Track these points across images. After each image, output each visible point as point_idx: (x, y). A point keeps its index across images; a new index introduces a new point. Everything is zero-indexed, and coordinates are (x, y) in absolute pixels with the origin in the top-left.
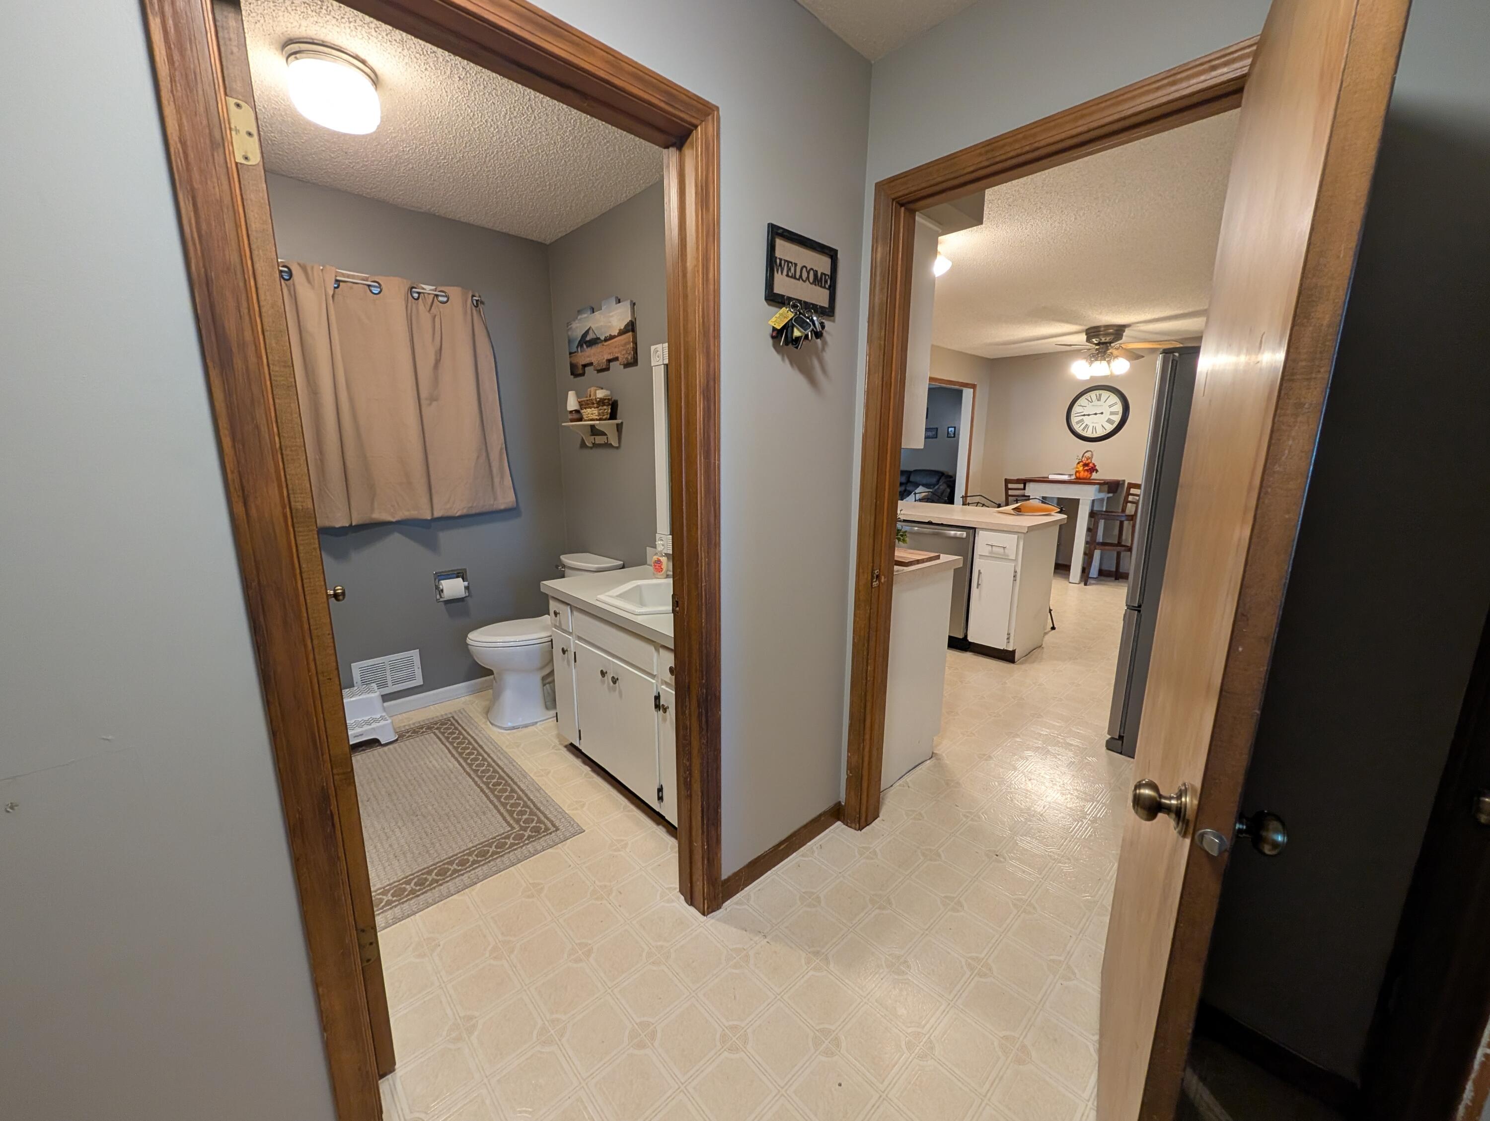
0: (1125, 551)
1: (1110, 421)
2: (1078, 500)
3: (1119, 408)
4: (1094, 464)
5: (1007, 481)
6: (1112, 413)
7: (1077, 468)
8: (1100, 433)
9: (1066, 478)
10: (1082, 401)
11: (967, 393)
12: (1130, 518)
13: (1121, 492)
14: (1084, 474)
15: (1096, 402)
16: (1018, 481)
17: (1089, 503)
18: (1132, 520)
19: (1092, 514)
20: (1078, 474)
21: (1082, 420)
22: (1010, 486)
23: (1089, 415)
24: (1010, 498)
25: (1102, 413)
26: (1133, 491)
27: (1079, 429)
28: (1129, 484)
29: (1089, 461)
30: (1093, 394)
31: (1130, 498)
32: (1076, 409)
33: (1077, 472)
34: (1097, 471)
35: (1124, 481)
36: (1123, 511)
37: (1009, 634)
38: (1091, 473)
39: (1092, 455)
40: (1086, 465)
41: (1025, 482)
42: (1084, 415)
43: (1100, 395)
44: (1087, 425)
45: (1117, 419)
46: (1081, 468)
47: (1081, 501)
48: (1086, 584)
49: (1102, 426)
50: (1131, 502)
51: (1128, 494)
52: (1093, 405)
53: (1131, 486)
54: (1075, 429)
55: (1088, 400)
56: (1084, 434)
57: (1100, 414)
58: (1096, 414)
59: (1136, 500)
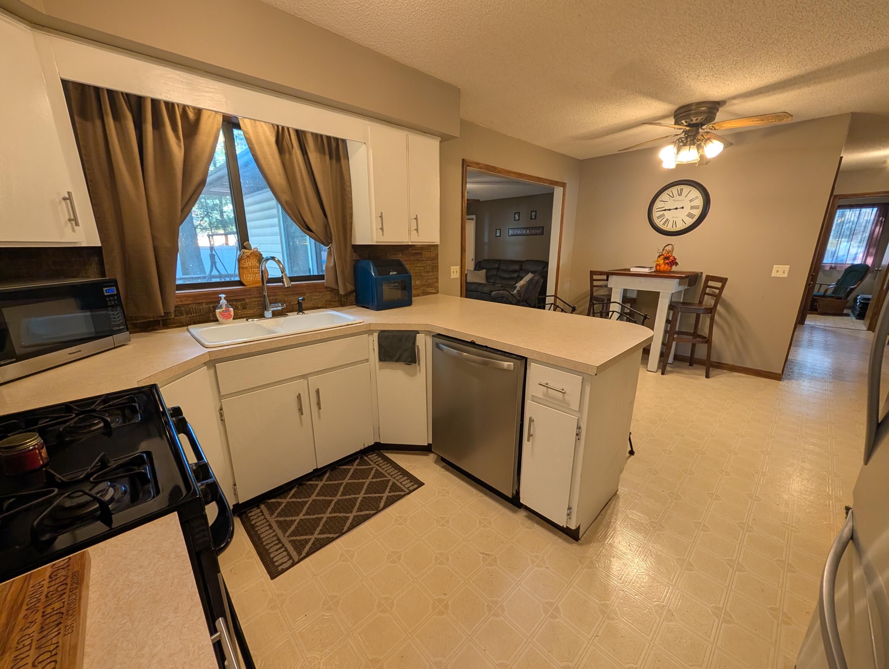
0: (702, 342)
1: (690, 215)
2: (659, 292)
3: (699, 202)
4: (674, 258)
5: (592, 273)
6: (692, 208)
7: (657, 261)
8: (680, 226)
9: (646, 271)
10: (664, 196)
11: (558, 192)
12: (709, 311)
13: (700, 282)
14: (663, 267)
15: (677, 197)
16: (601, 273)
17: (669, 296)
18: (711, 313)
19: (672, 307)
20: (658, 267)
21: (663, 215)
22: (595, 277)
23: (670, 210)
24: (595, 288)
25: (683, 208)
26: (711, 283)
27: (659, 223)
28: (707, 276)
29: (670, 254)
30: (674, 189)
31: (708, 290)
32: (658, 204)
33: (657, 265)
34: (677, 264)
35: (702, 273)
36: (701, 302)
37: (569, 508)
38: (671, 266)
39: (673, 248)
40: (666, 258)
41: (608, 274)
42: (665, 210)
43: (682, 190)
44: (667, 220)
45: (697, 213)
46: (661, 262)
47: (661, 294)
48: (663, 373)
49: (683, 220)
50: (708, 294)
51: (706, 286)
52: (674, 200)
53: (709, 278)
54: (655, 224)
55: (669, 195)
56: (664, 228)
57: (681, 208)
58: (676, 209)
59: (715, 293)
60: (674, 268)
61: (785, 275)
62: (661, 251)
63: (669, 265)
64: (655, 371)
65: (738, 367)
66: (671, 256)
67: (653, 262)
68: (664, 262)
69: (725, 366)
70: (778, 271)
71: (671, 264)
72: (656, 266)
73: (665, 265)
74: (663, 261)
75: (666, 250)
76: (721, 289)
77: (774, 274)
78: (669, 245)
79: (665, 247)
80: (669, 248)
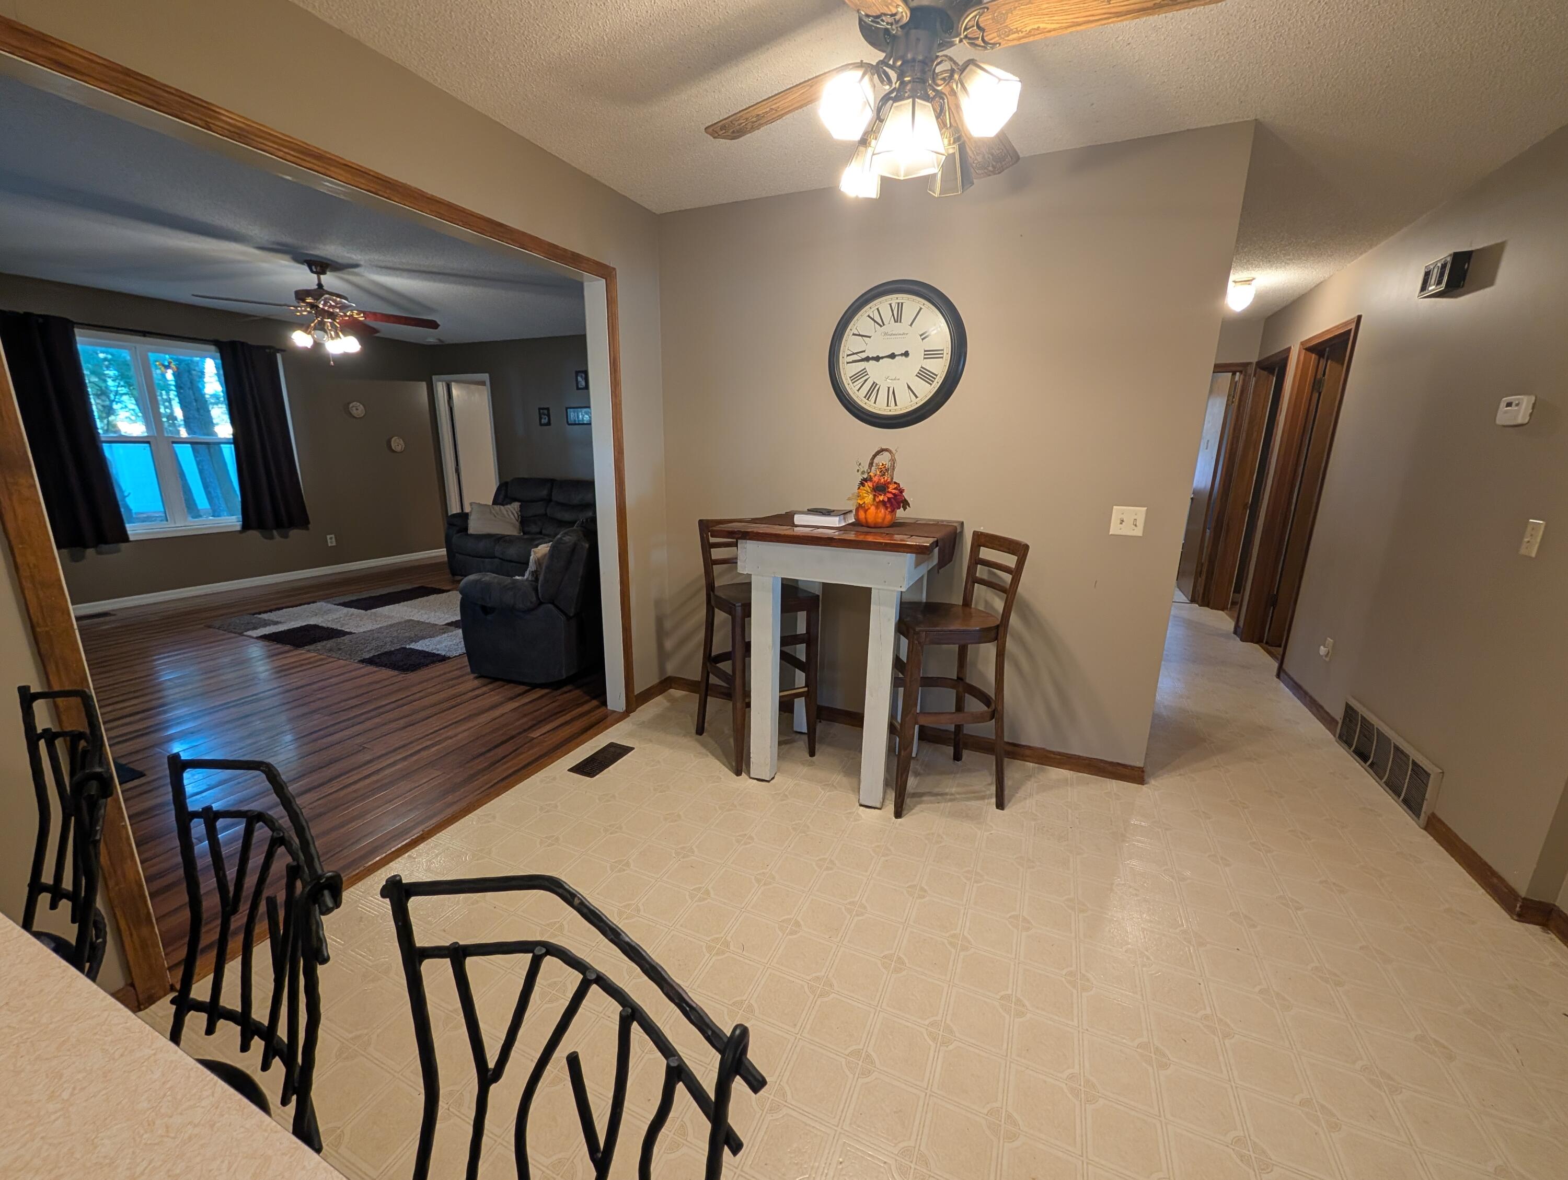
1: (925, 375)
2: (870, 589)
3: (943, 339)
4: (898, 486)
5: (705, 527)
6: (928, 353)
7: (859, 496)
8: (906, 404)
9: (834, 524)
10: (861, 323)
11: (593, 289)
12: (993, 634)
14: (877, 515)
15: (891, 326)
17: (895, 598)
18: (996, 638)
20: (861, 515)
21: (864, 373)
22: (710, 536)
23: (877, 359)
24: (717, 569)
25: (906, 354)
26: (986, 553)
27: (857, 394)
28: (977, 535)
29: (887, 477)
30: (884, 304)
31: (982, 572)
32: (850, 344)
33: (859, 507)
34: (905, 504)
36: (968, 605)
38: (893, 511)
39: (893, 461)
40: (879, 489)
41: (737, 535)
42: (867, 359)
43: (900, 306)
44: (874, 384)
45: (940, 368)
46: (869, 498)
47: (873, 591)
49: (909, 387)
50: (982, 582)
51: (976, 560)
52: (886, 334)
53: (982, 540)
54: (848, 394)
55: (873, 319)
56: (869, 406)
57: (902, 355)
58: (892, 356)
59: (1004, 581)
60: (900, 513)
61: (1138, 532)
62: (866, 468)
63: (887, 508)
64: (878, 805)
65: (1053, 753)
66: (889, 483)
67: (849, 499)
68: (874, 499)
69: (1028, 752)
70: (1122, 521)
71: (892, 505)
72: (857, 510)
73: (877, 507)
74: (871, 496)
75: (877, 464)
76: (1016, 573)
77: (1115, 529)
78: (882, 450)
79: (875, 456)
80: (883, 459)
